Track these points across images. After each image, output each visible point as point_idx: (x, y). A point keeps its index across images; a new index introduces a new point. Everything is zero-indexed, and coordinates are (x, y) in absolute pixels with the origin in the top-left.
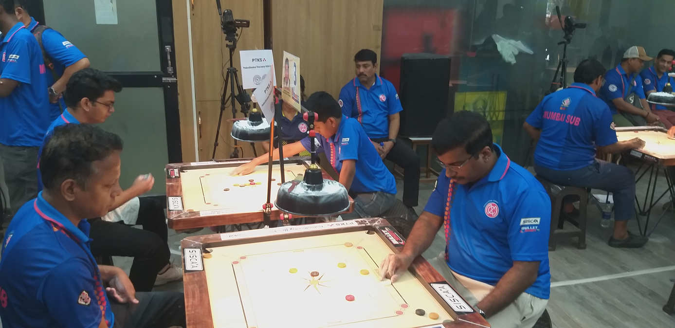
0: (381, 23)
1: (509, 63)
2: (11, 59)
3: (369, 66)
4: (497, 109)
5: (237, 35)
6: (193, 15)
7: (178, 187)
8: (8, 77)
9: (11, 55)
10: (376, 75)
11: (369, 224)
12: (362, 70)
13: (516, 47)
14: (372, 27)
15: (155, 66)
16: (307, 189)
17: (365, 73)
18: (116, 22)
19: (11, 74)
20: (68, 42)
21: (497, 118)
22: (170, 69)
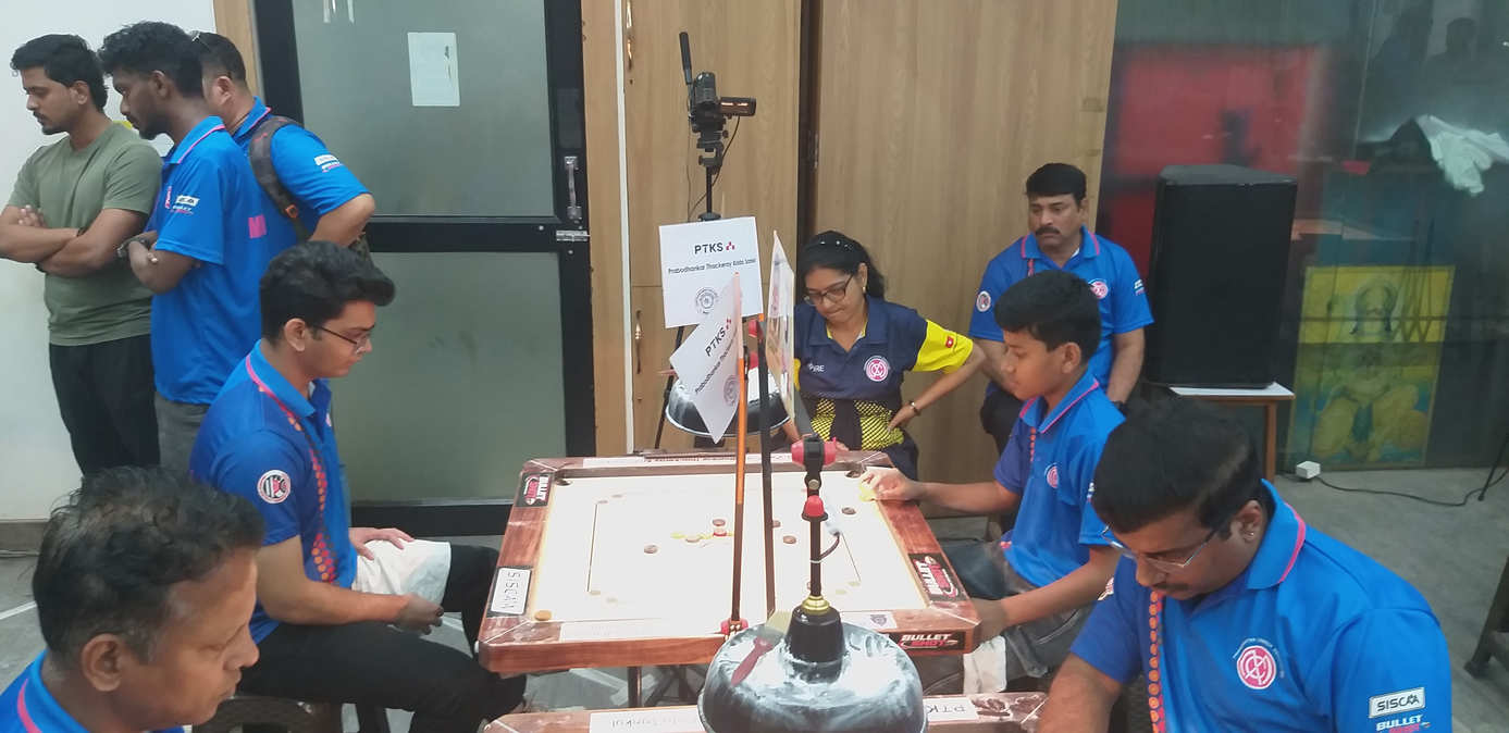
0: (1105, 94)
1: (1464, 192)
2: (178, 204)
3: (1066, 207)
4: (1424, 312)
5: (726, 134)
6: (629, 82)
7: (532, 536)
8: (169, 248)
9: (182, 197)
10: (1082, 231)
11: (1011, 718)
12: (1047, 218)
13: (1485, 150)
14: (1080, 103)
15: (539, 204)
16: (792, 672)
17: (1055, 226)
18: (454, 101)
19: (179, 240)
20: (329, 157)
21: (1423, 337)
22: (574, 212)
